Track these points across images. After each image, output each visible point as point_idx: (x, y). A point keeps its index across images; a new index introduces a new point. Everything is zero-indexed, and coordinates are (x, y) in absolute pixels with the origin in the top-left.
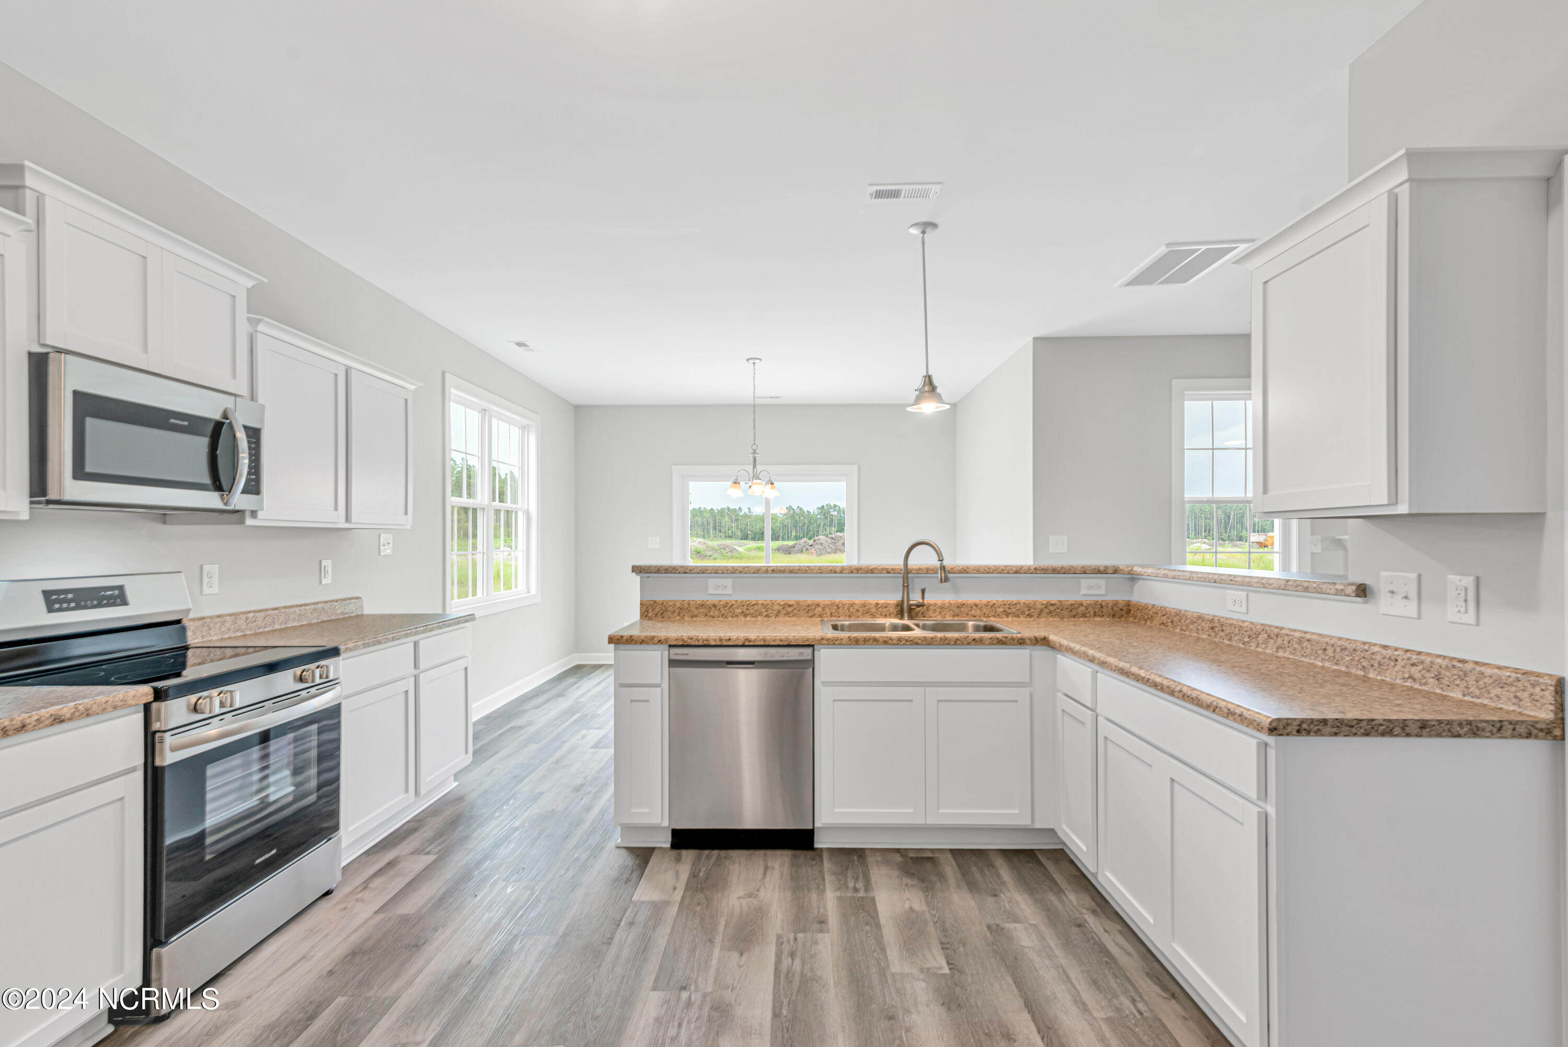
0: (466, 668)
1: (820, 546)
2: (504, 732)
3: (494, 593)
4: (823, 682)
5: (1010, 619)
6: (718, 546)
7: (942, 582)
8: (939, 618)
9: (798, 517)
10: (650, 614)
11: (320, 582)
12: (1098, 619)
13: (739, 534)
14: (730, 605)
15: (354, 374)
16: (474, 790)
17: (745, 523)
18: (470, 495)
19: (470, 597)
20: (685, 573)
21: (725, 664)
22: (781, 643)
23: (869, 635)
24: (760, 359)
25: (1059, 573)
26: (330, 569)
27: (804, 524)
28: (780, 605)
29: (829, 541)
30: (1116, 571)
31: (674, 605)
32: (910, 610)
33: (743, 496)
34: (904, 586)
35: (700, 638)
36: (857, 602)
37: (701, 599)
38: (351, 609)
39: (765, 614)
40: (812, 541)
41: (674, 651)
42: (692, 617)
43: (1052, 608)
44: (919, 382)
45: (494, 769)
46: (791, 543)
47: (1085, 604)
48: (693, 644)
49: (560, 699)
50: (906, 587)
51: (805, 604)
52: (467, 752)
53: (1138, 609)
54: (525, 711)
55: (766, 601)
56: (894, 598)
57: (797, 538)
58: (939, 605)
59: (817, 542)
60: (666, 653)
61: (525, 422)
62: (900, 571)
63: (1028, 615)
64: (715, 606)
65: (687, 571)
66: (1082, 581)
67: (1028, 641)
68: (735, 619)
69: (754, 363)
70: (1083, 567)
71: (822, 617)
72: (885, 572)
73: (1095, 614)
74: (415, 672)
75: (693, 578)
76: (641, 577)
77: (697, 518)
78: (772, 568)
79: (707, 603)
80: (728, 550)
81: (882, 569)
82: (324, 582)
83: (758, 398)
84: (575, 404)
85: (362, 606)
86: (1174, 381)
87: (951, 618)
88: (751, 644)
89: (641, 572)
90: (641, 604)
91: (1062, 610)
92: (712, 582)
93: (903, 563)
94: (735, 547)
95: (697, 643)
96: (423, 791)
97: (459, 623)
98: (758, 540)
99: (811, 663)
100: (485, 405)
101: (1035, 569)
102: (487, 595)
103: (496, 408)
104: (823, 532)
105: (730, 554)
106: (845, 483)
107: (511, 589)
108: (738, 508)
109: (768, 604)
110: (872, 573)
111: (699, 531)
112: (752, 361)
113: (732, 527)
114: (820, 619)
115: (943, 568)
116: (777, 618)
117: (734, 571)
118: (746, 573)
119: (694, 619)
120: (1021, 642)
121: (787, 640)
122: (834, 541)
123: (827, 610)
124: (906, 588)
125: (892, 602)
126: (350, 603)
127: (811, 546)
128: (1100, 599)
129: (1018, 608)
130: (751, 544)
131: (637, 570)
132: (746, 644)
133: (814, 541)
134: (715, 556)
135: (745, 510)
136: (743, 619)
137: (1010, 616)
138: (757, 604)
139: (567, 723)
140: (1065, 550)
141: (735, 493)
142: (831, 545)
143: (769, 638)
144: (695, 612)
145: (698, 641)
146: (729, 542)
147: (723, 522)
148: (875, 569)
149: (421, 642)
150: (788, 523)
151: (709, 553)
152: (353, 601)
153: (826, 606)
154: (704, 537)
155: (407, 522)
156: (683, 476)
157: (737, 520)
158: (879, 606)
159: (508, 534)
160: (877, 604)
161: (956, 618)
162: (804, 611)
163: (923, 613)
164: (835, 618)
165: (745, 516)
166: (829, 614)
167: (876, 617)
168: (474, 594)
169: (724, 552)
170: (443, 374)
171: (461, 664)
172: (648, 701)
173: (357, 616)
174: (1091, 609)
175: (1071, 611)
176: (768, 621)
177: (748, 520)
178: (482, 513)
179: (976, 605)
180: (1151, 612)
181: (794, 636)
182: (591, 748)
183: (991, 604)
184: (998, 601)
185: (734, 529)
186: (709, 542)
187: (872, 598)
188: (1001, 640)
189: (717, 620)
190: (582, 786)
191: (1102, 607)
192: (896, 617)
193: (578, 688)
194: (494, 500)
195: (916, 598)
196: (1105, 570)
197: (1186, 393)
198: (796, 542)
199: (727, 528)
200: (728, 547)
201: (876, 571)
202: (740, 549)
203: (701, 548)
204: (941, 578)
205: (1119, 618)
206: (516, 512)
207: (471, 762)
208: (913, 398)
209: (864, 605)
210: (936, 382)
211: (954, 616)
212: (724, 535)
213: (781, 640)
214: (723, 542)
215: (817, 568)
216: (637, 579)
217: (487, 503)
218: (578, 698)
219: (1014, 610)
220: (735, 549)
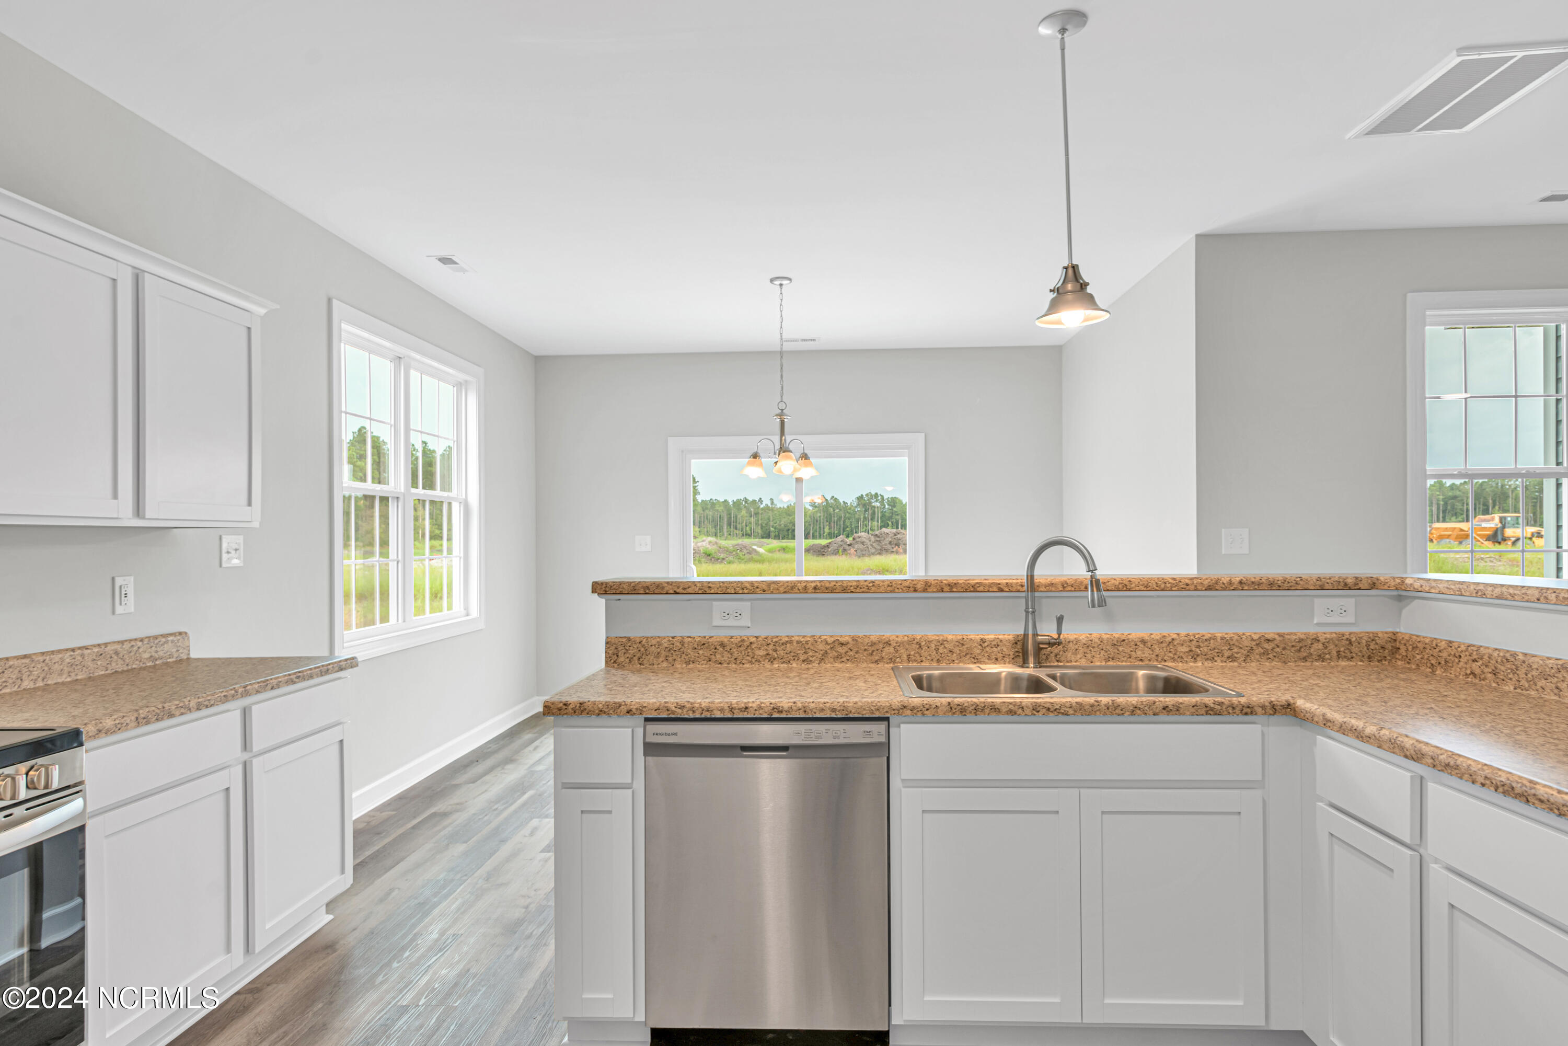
0: (341, 741)
1: (861, 546)
2: (419, 823)
3: (414, 618)
4: (903, 780)
5: (1200, 664)
6: (733, 546)
7: (1093, 606)
8: (1083, 662)
9: (832, 510)
10: (621, 659)
11: (113, 612)
12: (1343, 663)
13: (760, 531)
14: (747, 643)
15: (148, 280)
16: (354, 930)
17: (766, 517)
18: (378, 480)
19: (378, 625)
20: (676, 593)
21: (739, 750)
22: (834, 715)
23: (982, 700)
24: (790, 279)
25: (1279, 588)
26: (131, 591)
27: (840, 518)
28: (827, 643)
29: (873, 539)
30: (1374, 584)
31: (659, 644)
32: (1038, 650)
33: (766, 476)
34: (1027, 612)
35: (697, 705)
36: (950, 637)
37: (702, 635)
38: (168, 650)
39: (802, 657)
40: (851, 539)
41: (653, 728)
42: (688, 663)
43: (1268, 646)
44: (1055, 277)
45: (392, 890)
46: (824, 542)
47: (1322, 639)
48: (686, 716)
49: (509, 767)
50: (1031, 613)
51: (867, 641)
52: (343, 871)
53: (1415, 648)
54: (457, 786)
55: (804, 637)
56: (1009, 630)
57: (831, 535)
58: (1084, 641)
59: (858, 540)
60: (640, 731)
61: (462, 377)
62: (1019, 588)
63: (1228, 657)
64: (723, 645)
65: (678, 591)
66: (1317, 601)
67: (1259, 710)
68: (756, 666)
69: (781, 285)
70: (1319, 579)
71: (894, 663)
72: (995, 589)
73: (1339, 656)
74: (246, 756)
75: (689, 600)
76: (606, 600)
77: (707, 511)
78: (813, 585)
79: (710, 640)
80: (745, 551)
81: (991, 585)
82: (119, 610)
83: (787, 341)
84: (536, 354)
85: (189, 646)
86: (1410, 295)
87: (1103, 663)
88: (783, 715)
89: (606, 593)
90: (607, 643)
91: (1284, 649)
92: (720, 606)
93: (1025, 574)
94: (755, 547)
95: (691, 716)
96: (259, 944)
97: (327, 672)
98: (783, 539)
99: (884, 748)
100: (401, 350)
101: (1241, 582)
102: (404, 621)
103: (418, 357)
104: (863, 528)
105: (747, 556)
106: (906, 458)
107: (441, 611)
108: (757, 500)
109: (807, 642)
110: (976, 591)
111: (710, 527)
112: (777, 282)
113: (750, 523)
114: (891, 665)
115: (1096, 583)
116: (822, 664)
117: (752, 589)
118: (772, 593)
119: (691, 666)
120: (1248, 711)
121: (844, 708)
122: (878, 539)
123: (902, 650)
124: (1030, 616)
125: (1006, 637)
126: (166, 642)
127: (849, 545)
128: (1346, 630)
129: (1212, 645)
130: (774, 544)
131: (601, 588)
132: (774, 717)
133: (854, 539)
134: (731, 558)
135: (766, 502)
136: (768, 665)
137: (1198, 659)
138: (791, 642)
139: (513, 808)
140: (1247, 552)
141: (754, 472)
142: (874, 544)
143: (812, 705)
144: (693, 654)
145: (694, 712)
146: (747, 541)
147: (739, 516)
148: (980, 584)
149: (254, 707)
150: (820, 517)
151: (722, 556)
152: (171, 638)
153: (900, 644)
154: (716, 535)
155: (254, 516)
156: (682, 451)
157: (756, 514)
158: (986, 644)
159: (436, 537)
160: (983, 641)
161: (1111, 663)
162: (865, 653)
163: (1056, 656)
164: (915, 664)
165: (767, 508)
166: (905, 657)
167: (981, 663)
168: (385, 618)
169: (741, 554)
170: (330, 301)
171: (334, 735)
172: (610, 812)
173: (180, 661)
174: (1332, 647)
175: (1299, 651)
176: (808, 669)
177: (770, 514)
178: (396, 504)
179: (1143, 641)
180: (1445, 654)
181: (856, 703)
182: (542, 851)
183: (1169, 639)
184: (1178, 634)
185: (753, 526)
186: (721, 542)
187: (974, 631)
188: (1212, 709)
189: (728, 668)
190: (519, 922)
191: (1351, 643)
192: (1013, 661)
193: (535, 749)
194: (415, 484)
195: (1047, 630)
196: (1356, 584)
197: (1428, 313)
198: (830, 541)
199: (744, 524)
200: (745, 547)
201: (981, 588)
202: (761, 550)
203: (712, 549)
204: (1093, 600)
205: (1379, 661)
206: (450, 504)
207: (352, 885)
208: (1047, 305)
209: (961, 643)
210: (1085, 275)
211: (1107, 660)
212: (741, 533)
213: (834, 710)
214: (740, 541)
215: (886, 584)
216: (600, 603)
217: (403, 491)
218: (534, 765)
219: (1205, 649)
220: (755, 550)
